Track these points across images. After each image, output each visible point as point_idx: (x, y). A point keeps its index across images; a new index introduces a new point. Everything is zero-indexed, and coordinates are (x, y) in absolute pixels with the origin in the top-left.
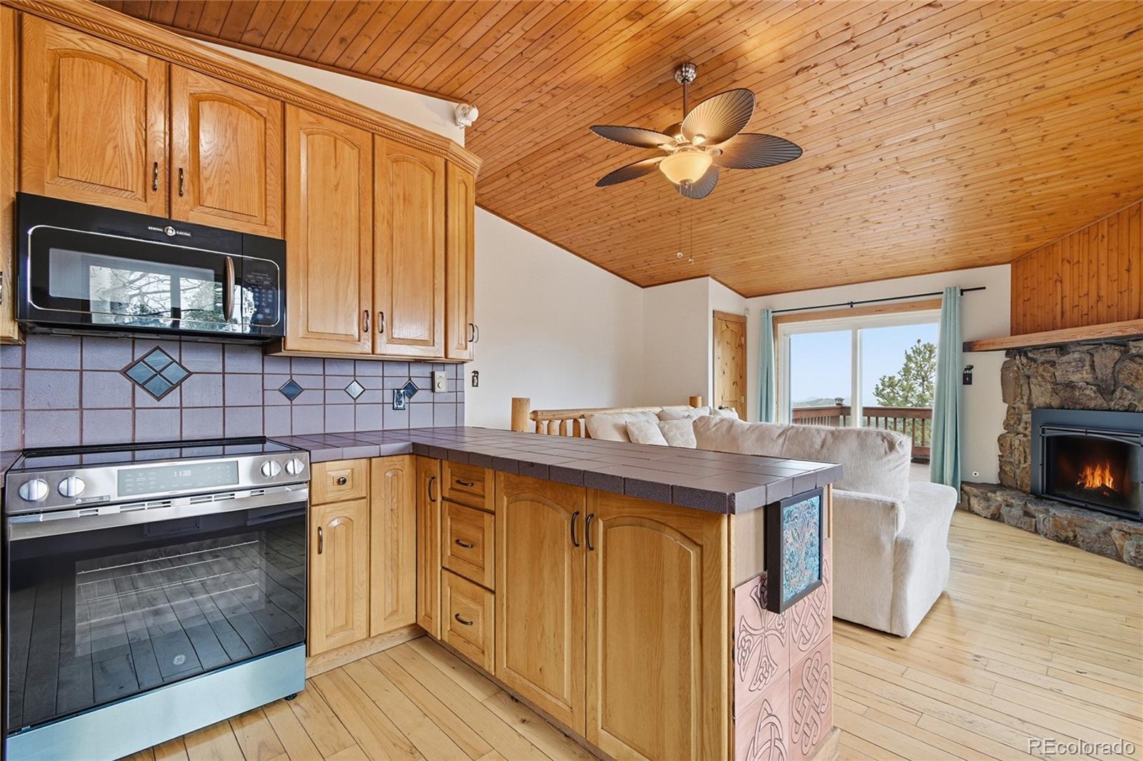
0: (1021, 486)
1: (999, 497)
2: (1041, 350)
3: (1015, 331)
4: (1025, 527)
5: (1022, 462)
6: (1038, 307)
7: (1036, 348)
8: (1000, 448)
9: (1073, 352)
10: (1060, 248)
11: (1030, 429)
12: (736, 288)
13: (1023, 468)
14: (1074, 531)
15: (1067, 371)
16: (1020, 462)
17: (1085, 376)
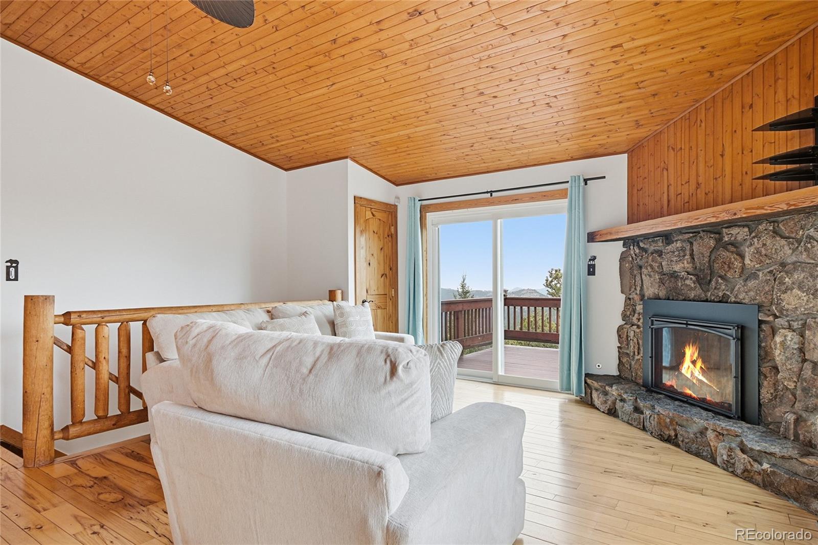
0: (636, 378)
1: (614, 391)
2: (650, 240)
3: (631, 221)
4: (635, 424)
5: (636, 353)
6: (649, 196)
7: (646, 237)
8: (619, 339)
9: (676, 241)
10: (666, 135)
11: (641, 321)
12: (383, 174)
13: (637, 360)
14: (675, 430)
15: (671, 261)
16: (634, 354)
17: (686, 265)
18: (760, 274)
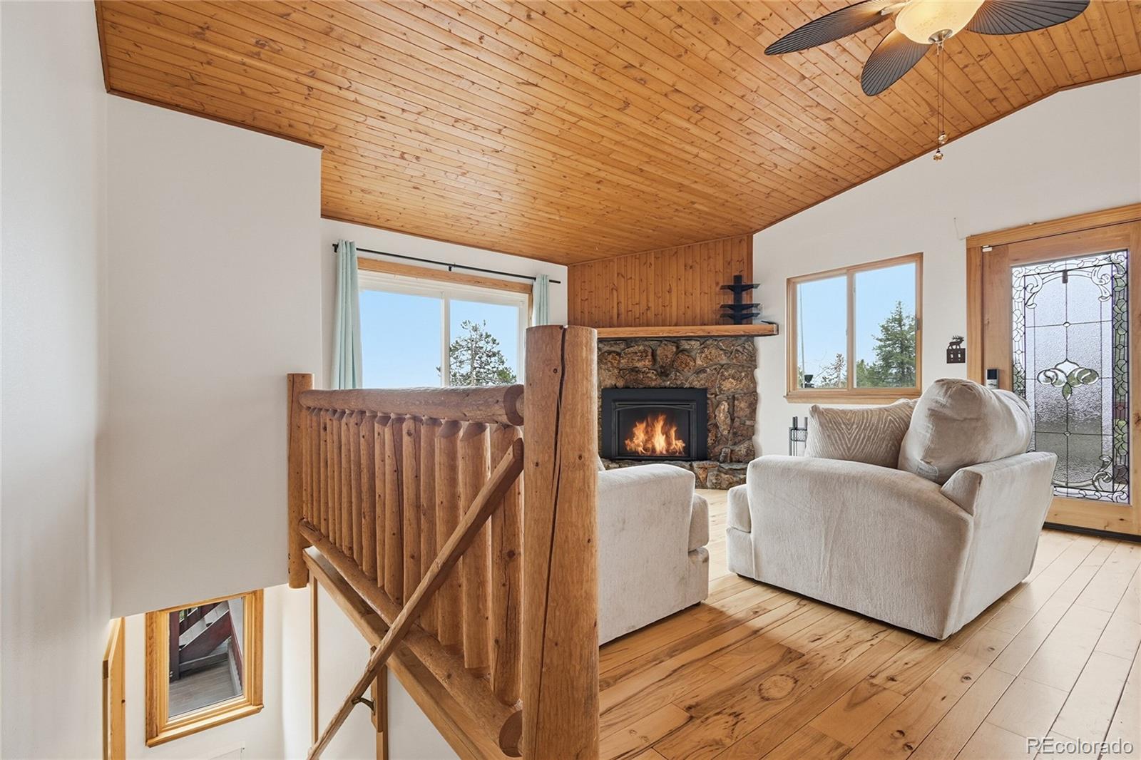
6: (596, 307)
9: (638, 345)
17: (647, 363)
18: (708, 370)
